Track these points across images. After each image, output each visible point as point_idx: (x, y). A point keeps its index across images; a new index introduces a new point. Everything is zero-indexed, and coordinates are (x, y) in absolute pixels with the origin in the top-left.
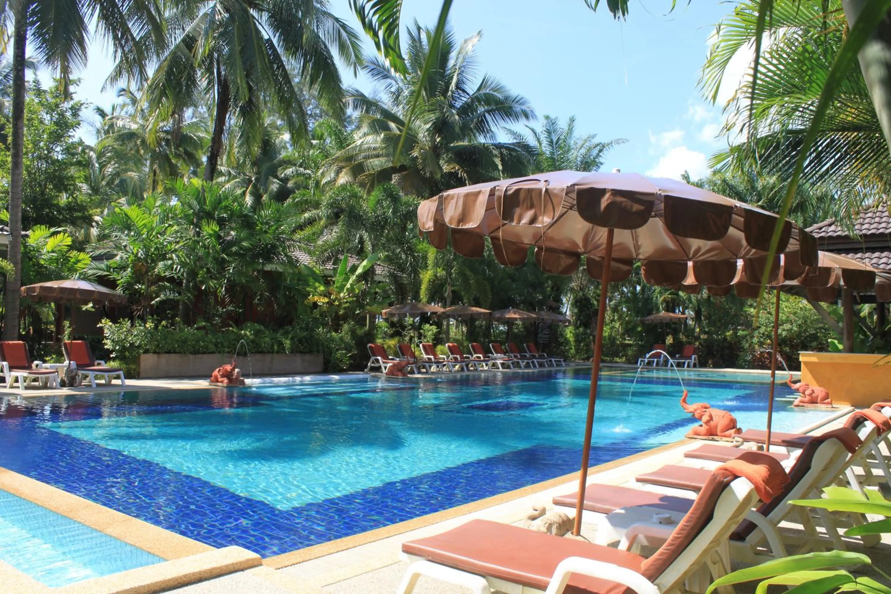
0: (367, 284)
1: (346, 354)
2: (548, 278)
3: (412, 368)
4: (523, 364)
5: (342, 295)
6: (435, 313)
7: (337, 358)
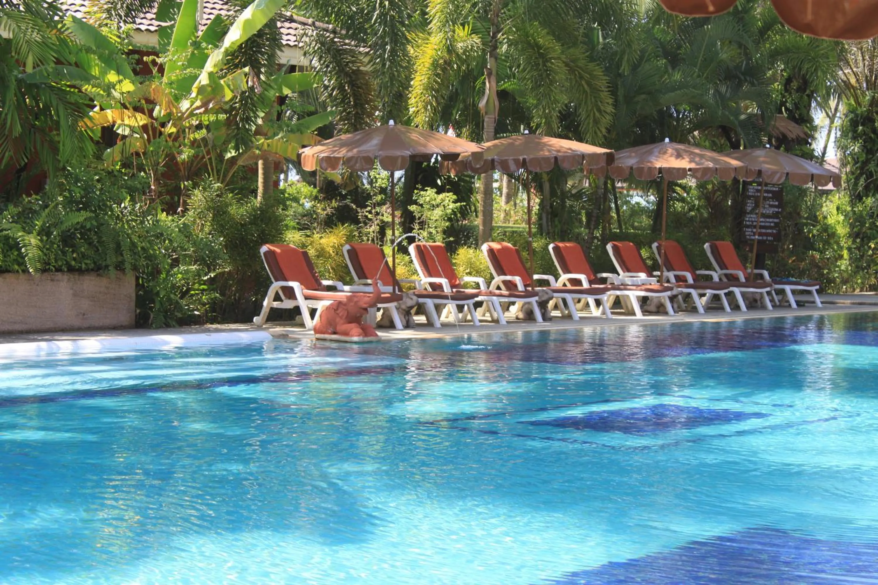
0: (258, 74)
1: (198, 274)
2: (774, 55)
3: (387, 314)
4: (701, 303)
5: (185, 105)
6: (455, 156)
7: (173, 286)
